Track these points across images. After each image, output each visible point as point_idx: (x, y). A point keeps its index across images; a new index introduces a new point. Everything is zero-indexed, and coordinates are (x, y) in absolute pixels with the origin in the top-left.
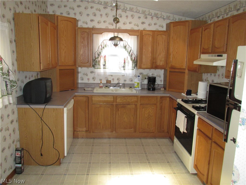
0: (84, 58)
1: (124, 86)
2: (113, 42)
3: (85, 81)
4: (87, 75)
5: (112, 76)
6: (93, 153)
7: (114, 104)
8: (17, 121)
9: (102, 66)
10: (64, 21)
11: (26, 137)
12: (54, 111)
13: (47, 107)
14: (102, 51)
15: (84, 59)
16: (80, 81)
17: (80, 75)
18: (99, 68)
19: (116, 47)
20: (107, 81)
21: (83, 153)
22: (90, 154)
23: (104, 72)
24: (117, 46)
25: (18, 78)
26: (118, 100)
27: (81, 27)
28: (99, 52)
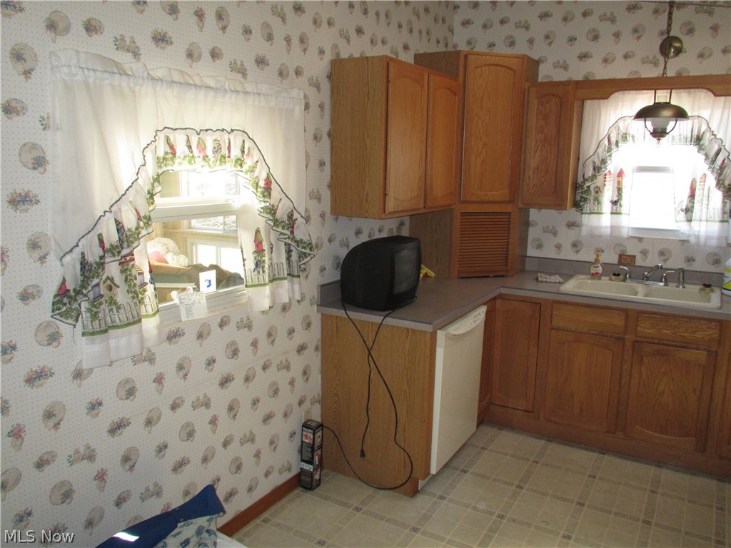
0: (543, 180)
1: (682, 277)
2: (649, 124)
3: (549, 252)
4: (555, 234)
5: (640, 239)
6: (527, 486)
7: (630, 337)
8: (317, 349)
9: (606, 206)
10: (487, 67)
11: (336, 395)
12: (407, 337)
13: (390, 321)
14: (610, 156)
15: (543, 182)
16: (531, 252)
17: (533, 233)
18: (596, 211)
19: (659, 140)
20: (620, 256)
21: (494, 480)
22: (514, 487)
23: (612, 227)
24: (663, 136)
25: (333, 234)
26: (643, 325)
27: (548, 80)
28: (598, 157)
